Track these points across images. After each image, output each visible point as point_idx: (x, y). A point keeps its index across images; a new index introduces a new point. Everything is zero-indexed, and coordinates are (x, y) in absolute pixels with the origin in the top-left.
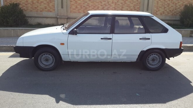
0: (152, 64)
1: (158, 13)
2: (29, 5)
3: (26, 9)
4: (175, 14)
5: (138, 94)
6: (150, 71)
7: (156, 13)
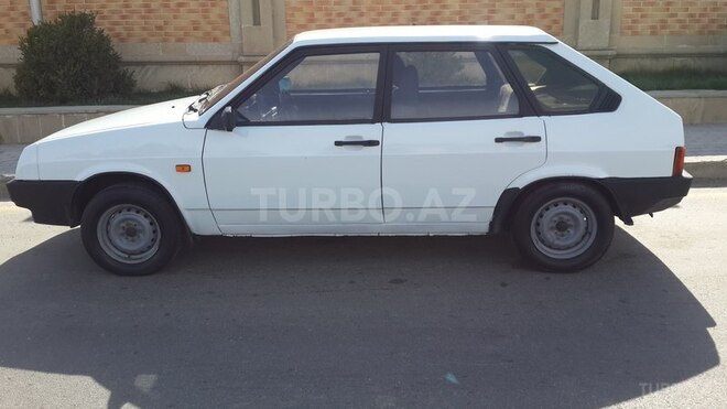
0: (557, 242)
1: (640, 27)
2: (135, 18)
3: (124, 33)
4: (714, 27)
5: (451, 378)
6: (547, 275)
7: (630, 28)
